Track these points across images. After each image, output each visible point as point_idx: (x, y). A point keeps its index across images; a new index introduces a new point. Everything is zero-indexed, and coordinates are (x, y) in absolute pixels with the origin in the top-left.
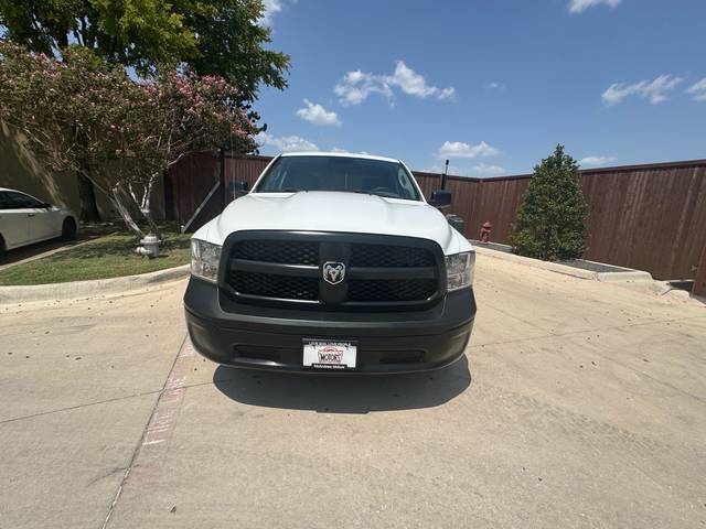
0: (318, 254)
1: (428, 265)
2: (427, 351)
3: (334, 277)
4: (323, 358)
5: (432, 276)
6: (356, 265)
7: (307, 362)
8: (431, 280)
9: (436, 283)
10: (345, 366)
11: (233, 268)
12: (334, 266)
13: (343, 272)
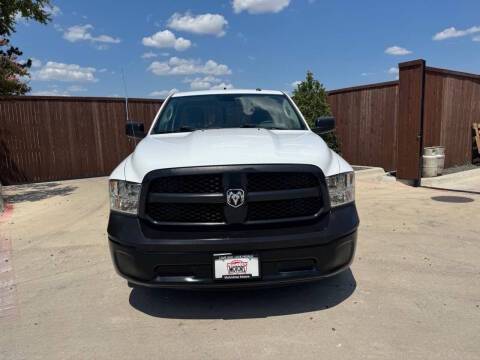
0: (221, 184)
1: (312, 186)
2: (317, 259)
3: (236, 202)
4: (231, 269)
5: (317, 195)
6: (253, 190)
7: (218, 274)
8: (316, 198)
9: (321, 200)
10: (250, 275)
11: (152, 200)
12: (235, 192)
13: (243, 196)
